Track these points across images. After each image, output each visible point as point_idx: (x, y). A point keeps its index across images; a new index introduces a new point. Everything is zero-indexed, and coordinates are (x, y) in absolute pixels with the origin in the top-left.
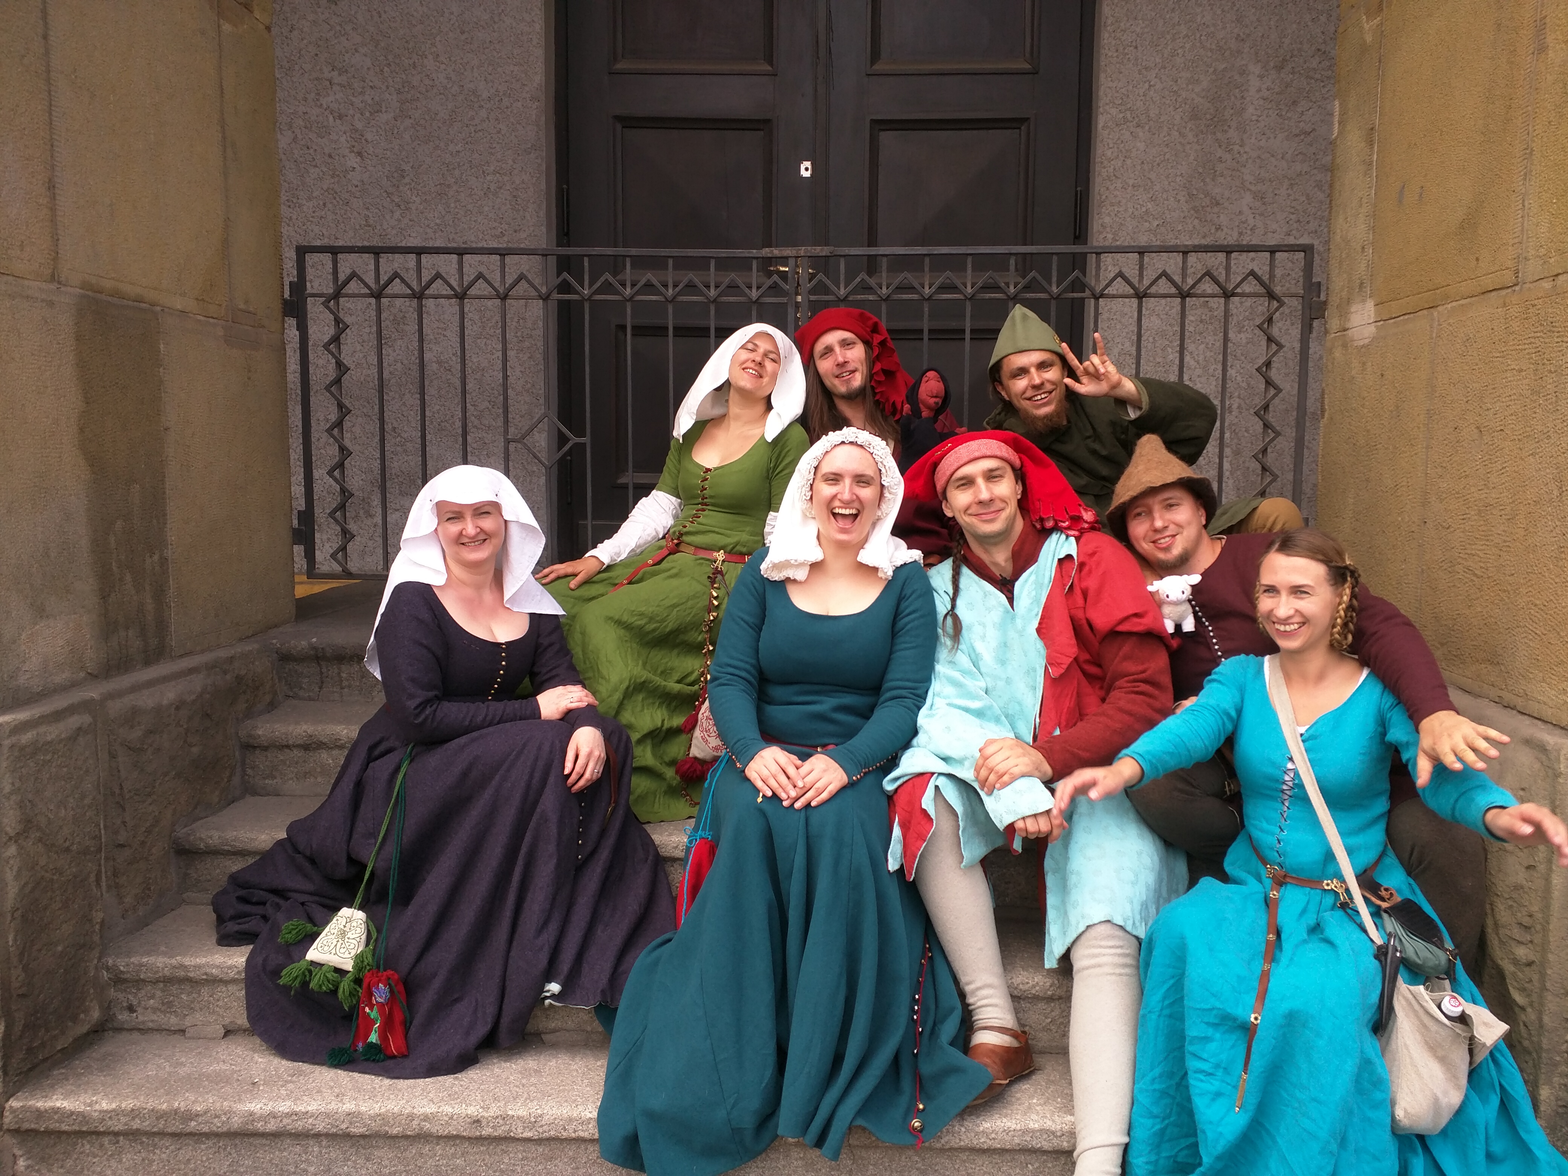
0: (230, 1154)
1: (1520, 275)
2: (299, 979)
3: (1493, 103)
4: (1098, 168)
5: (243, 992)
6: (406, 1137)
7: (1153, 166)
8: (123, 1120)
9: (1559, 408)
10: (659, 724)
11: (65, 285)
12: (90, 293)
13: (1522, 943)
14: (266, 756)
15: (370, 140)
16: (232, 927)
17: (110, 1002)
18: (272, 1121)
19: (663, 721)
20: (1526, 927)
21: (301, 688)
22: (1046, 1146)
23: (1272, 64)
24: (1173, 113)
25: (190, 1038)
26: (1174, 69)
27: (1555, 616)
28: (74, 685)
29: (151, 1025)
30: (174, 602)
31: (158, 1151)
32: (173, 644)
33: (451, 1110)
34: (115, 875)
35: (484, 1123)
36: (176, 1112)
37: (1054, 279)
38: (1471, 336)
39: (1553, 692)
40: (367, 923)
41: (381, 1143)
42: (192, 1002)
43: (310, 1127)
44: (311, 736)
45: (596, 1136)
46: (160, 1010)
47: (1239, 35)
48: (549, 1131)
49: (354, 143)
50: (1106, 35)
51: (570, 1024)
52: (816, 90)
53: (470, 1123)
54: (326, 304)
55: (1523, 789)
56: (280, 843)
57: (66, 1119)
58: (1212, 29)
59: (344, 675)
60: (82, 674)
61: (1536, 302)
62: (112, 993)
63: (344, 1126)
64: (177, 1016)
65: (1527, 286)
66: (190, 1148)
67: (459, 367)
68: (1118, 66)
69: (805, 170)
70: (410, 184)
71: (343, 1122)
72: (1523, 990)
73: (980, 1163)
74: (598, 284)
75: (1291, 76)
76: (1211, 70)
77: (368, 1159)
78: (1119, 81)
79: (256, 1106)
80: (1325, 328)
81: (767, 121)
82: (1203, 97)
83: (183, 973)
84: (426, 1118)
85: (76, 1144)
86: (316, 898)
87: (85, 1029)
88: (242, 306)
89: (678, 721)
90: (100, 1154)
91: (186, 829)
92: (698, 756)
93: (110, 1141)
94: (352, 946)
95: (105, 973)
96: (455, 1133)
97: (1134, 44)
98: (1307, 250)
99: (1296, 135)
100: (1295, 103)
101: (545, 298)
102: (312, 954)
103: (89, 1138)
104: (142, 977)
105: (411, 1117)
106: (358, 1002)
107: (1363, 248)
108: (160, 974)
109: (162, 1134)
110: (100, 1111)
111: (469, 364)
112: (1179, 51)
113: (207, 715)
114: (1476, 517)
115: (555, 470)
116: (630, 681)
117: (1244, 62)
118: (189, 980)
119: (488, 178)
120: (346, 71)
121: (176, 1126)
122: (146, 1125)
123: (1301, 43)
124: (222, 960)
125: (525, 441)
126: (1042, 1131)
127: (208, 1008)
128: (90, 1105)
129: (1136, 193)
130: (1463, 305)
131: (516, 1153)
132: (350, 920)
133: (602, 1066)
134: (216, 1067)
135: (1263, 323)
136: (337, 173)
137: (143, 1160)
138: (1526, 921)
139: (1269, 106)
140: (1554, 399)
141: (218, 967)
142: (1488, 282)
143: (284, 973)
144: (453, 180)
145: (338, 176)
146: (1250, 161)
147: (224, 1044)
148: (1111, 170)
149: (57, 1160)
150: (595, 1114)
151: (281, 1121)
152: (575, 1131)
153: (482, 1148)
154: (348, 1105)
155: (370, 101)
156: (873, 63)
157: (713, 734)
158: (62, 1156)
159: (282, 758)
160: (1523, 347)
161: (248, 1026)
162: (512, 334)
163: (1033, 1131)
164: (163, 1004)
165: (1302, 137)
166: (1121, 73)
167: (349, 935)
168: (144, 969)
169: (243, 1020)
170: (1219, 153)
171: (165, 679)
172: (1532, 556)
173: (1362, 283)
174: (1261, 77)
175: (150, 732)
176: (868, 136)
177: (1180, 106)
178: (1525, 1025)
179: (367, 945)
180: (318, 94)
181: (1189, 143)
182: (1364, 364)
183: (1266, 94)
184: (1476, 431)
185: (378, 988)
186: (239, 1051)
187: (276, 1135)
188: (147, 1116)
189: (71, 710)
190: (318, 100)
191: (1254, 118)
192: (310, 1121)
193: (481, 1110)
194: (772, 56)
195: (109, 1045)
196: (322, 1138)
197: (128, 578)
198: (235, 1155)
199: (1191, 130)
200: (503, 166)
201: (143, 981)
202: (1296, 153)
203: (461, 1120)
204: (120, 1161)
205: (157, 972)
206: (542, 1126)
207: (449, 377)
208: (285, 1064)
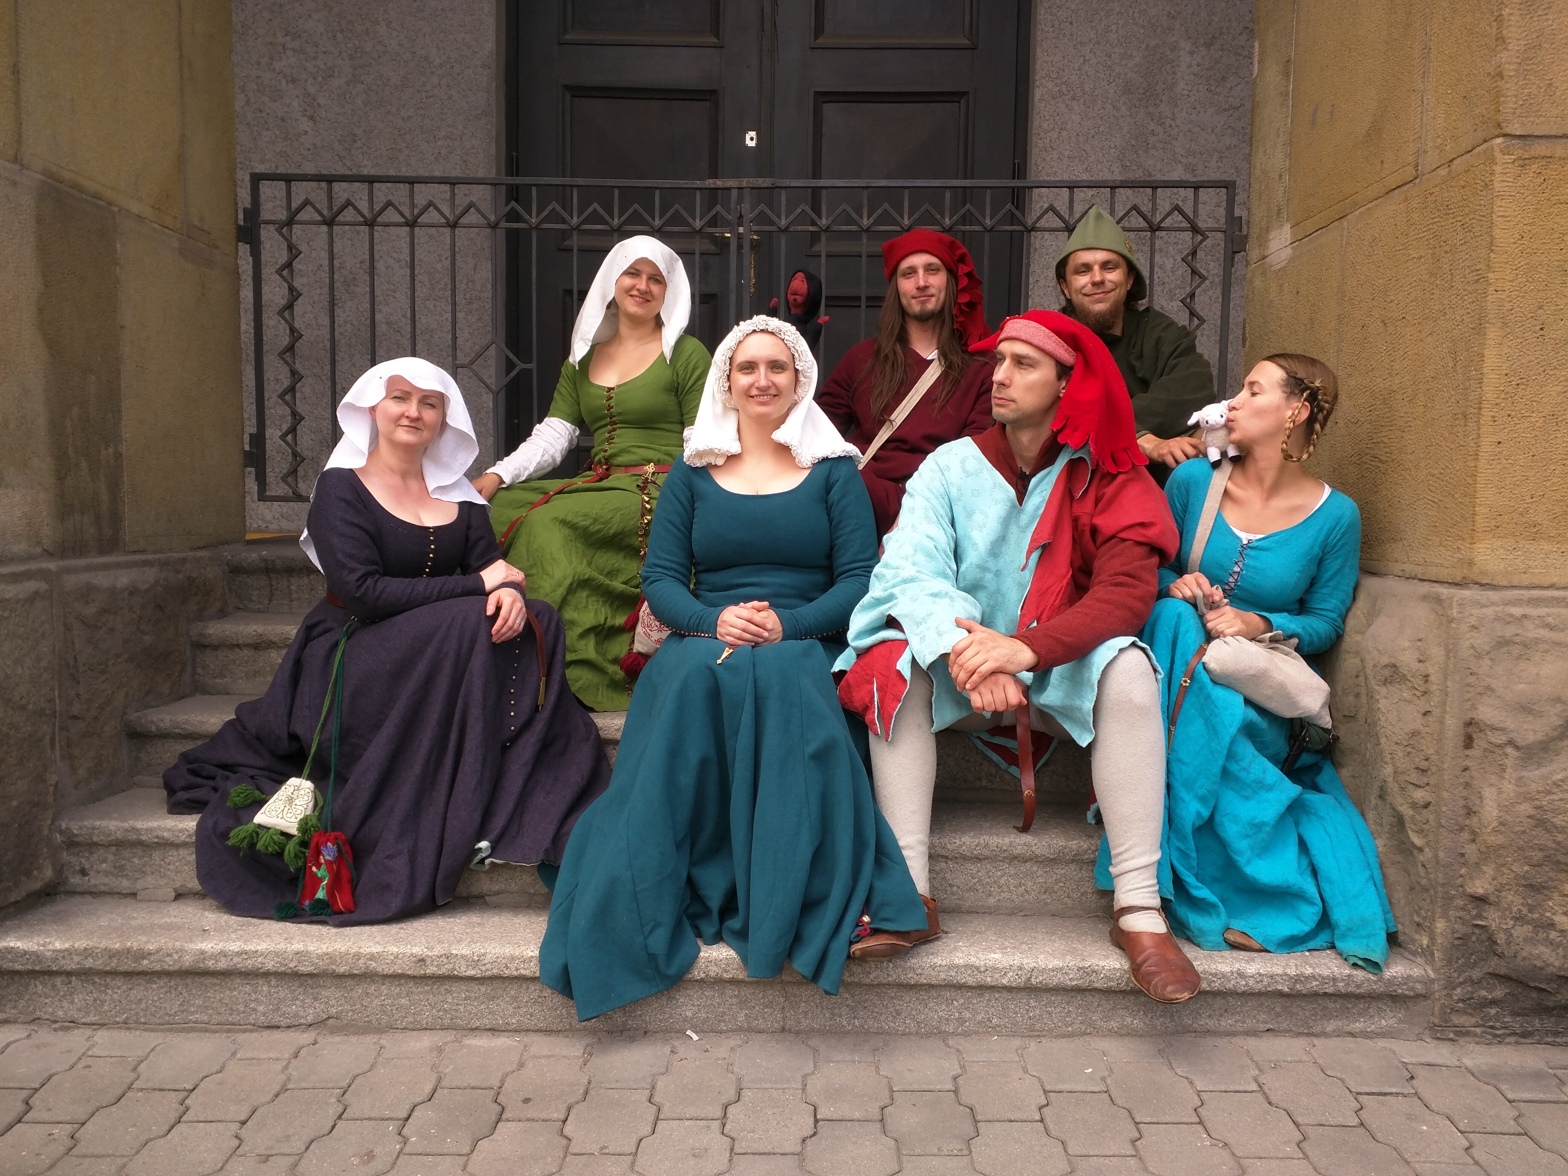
0: (181, 993)
1: (1420, 168)
2: (246, 841)
3: (1396, 12)
4: (1034, 139)
5: (194, 856)
6: (353, 976)
7: (1088, 138)
8: (76, 959)
9: (1454, 284)
10: (602, 622)
11: (27, 169)
12: (50, 181)
13: (1419, 787)
14: (217, 656)
15: (322, 104)
16: (183, 795)
17: (63, 865)
18: (223, 959)
19: (606, 619)
20: (1422, 770)
21: (251, 600)
22: (971, 981)
23: (1202, 41)
24: (1107, 87)
25: (141, 901)
26: (1108, 45)
27: (1450, 481)
28: (30, 558)
29: (103, 888)
30: (128, 498)
31: (109, 992)
32: (127, 538)
33: (396, 950)
34: (69, 746)
35: (428, 962)
36: (129, 951)
37: (988, 212)
38: (1377, 235)
39: (1449, 553)
40: (314, 792)
41: (328, 982)
42: (144, 866)
43: (260, 966)
44: (261, 635)
45: (537, 975)
46: (112, 873)
47: (1170, 13)
48: (492, 969)
49: (307, 108)
50: (1042, 11)
51: (514, 887)
52: (761, 62)
53: (414, 962)
54: (279, 231)
55: (1420, 640)
56: (230, 723)
57: (20, 959)
58: (1145, 7)
59: (293, 588)
60: (39, 550)
61: (1434, 190)
62: (65, 856)
63: (292, 965)
64: (128, 880)
65: (1426, 176)
66: (142, 988)
67: (409, 328)
68: (1054, 41)
69: (751, 139)
70: (362, 148)
71: (292, 960)
72: (1420, 832)
73: (908, 999)
74: (545, 213)
75: (1220, 53)
76: (1144, 46)
77: (315, 999)
78: (1055, 55)
79: (208, 946)
80: (1246, 260)
81: (713, 92)
82: (1136, 72)
83: (135, 836)
84: (372, 957)
85: (27, 985)
86: (266, 773)
87: (37, 885)
88: (197, 223)
89: (620, 620)
90: (52, 994)
91: (138, 714)
92: (642, 650)
93: (62, 981)
94: (299, 812)
95: (58, 836)
96: (400, 971)
97: (1069, 20)
98: (1229, 186)
99: (1225, 110)
100: (1223, 78)
101: (494, 227)
102: (261, 818)
103: (41, 979)
104: (94, 840)
105: (358, 956)
106: (305, 863)
107: (1281, 176)
108: (113, 837)
109: (114, 973)
110: (53, 951)
111: (418, 325)
112: (1113, 27)
113: (160, 606)
114: (1381, 406)
115: (503, 394)
116: (574, 577)
117: (1175, 39)
118: (140, 843)
119: (439, 143)
120: (299, 36)
121: (128, 965)
122: (99, 964)
123: (1229, 21)
124: (173, 823)
125: (474, 367)
126: (967, 966)
127: (160, 872)
128: (44, 945)
129: (1072, 164)
130: (1369, 209)
131: (460, 991)
132: (298, 788)
133: (544, 921)
134: (167, 920)
135: (1187, 256)
136: (290, 136)
137: (95, 1000)
138: (1423, 765)
139: (1200, 81)
140: (1449, 277)
141: (169, 830)
142: (1392, 182)
143: (232, 834)
144: (405, 145)
145: (290, 139)
146: (1181, 135)
147: (175, 905)
148: (1047, 141)
149: (10, 1001)
150: (536, 953)
151: (231, 960)
152: (517, 970)
153: (426, 988)
154: (297, 945)
155: (323, 67)
156: (816, 37)
157: (656, 628)
158: (15, 996)
159: (232, 657)
160: (1422, 235)
161: (200, 888)
162: (461, 296)
163: (958, 966)
164: (115, 867)
165: (1231, 112)
166: (1057, 47)
167: (297, 802)
168: (96, 832)
169: (194, 884)
170: (1152, 126)
171: (118, 566)
172: (1430, 430)
173: (1279, 210)
174: (1191, 53)
175: (104, 611)
176: (811, 105)
177: (1114, 80)
178: (1423, 866)
179: (314, 810)
180: (272, 58)
181: (1122, 116)
182: (1281, 286)
183: (1196, 69)
184: (1381, 325)
185: (326, 846)
186: (190, 909)
187: (226, 974)
188: (99, 955)
189: (28, 575)
190: (271, 64)
191: (1186, 92)
192: (260, 959)
193: (425, 950)
194: (718, 30)
195: (61, 905)
196: (271, 978)
197: (84, 465)
198: (186, 995)
199: (1124, 103)
200: (454, 131)
201: (96, 844)
202: (1225, 127)
203: (406, 959)
204: (72, 1002)
205: (109, 835)
206: (484, 965)
207: (398, 338)
208: (234, 920)
